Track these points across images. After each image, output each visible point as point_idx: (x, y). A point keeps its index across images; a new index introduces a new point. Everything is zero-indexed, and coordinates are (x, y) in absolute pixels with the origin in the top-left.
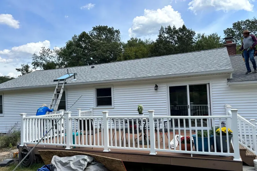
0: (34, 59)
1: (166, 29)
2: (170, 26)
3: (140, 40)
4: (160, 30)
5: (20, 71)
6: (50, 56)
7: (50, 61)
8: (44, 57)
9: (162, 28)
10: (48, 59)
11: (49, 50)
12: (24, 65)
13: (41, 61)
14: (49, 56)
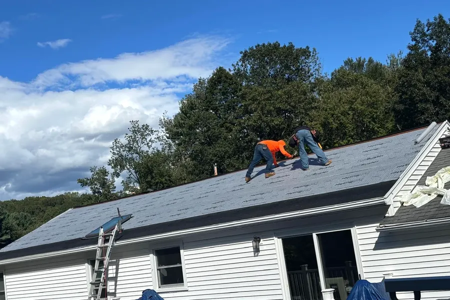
0: (115, 152)
1: (429, 25)
2: (441, 17)
3: (371, 61)
4: (413, 31)
5: (87, 184)
6: (148, 140)
7: (149, 153)
8: (135, 144)
9: (419, 24)
10: (145, 148)
11: (147, 129)
12: (97, 169)
13: (130, 156)
14: (146, 143)
